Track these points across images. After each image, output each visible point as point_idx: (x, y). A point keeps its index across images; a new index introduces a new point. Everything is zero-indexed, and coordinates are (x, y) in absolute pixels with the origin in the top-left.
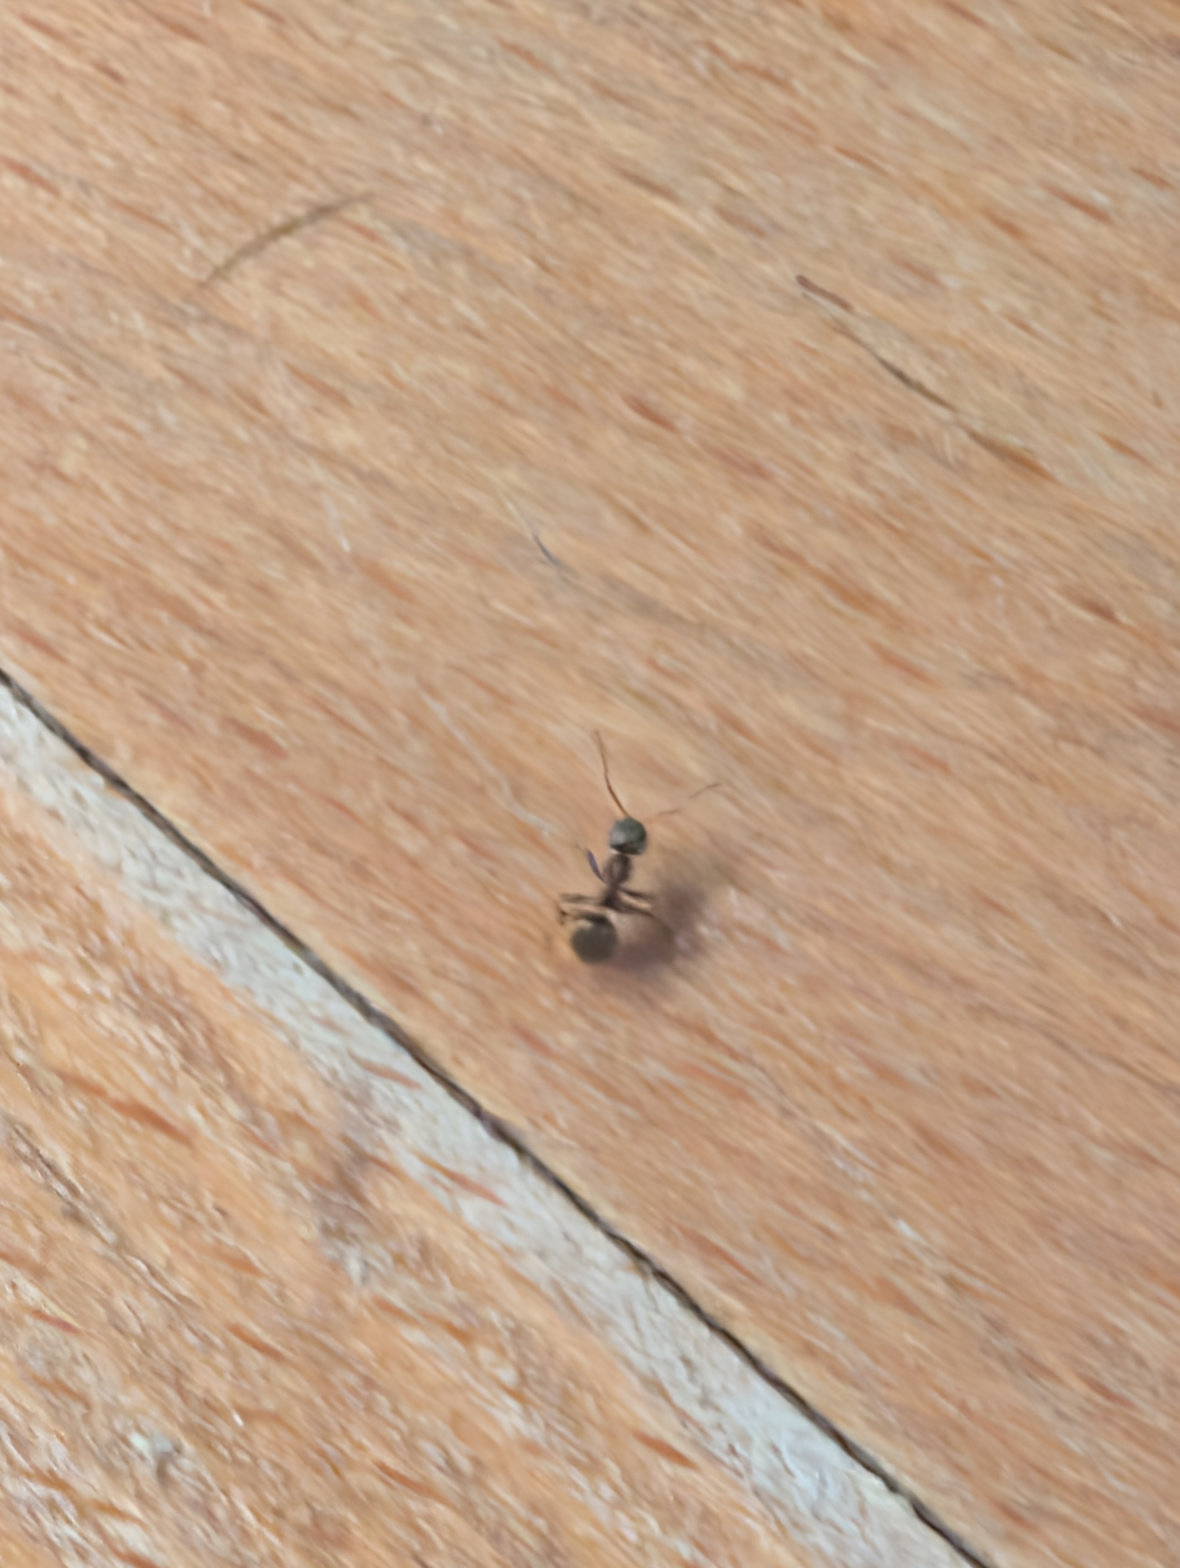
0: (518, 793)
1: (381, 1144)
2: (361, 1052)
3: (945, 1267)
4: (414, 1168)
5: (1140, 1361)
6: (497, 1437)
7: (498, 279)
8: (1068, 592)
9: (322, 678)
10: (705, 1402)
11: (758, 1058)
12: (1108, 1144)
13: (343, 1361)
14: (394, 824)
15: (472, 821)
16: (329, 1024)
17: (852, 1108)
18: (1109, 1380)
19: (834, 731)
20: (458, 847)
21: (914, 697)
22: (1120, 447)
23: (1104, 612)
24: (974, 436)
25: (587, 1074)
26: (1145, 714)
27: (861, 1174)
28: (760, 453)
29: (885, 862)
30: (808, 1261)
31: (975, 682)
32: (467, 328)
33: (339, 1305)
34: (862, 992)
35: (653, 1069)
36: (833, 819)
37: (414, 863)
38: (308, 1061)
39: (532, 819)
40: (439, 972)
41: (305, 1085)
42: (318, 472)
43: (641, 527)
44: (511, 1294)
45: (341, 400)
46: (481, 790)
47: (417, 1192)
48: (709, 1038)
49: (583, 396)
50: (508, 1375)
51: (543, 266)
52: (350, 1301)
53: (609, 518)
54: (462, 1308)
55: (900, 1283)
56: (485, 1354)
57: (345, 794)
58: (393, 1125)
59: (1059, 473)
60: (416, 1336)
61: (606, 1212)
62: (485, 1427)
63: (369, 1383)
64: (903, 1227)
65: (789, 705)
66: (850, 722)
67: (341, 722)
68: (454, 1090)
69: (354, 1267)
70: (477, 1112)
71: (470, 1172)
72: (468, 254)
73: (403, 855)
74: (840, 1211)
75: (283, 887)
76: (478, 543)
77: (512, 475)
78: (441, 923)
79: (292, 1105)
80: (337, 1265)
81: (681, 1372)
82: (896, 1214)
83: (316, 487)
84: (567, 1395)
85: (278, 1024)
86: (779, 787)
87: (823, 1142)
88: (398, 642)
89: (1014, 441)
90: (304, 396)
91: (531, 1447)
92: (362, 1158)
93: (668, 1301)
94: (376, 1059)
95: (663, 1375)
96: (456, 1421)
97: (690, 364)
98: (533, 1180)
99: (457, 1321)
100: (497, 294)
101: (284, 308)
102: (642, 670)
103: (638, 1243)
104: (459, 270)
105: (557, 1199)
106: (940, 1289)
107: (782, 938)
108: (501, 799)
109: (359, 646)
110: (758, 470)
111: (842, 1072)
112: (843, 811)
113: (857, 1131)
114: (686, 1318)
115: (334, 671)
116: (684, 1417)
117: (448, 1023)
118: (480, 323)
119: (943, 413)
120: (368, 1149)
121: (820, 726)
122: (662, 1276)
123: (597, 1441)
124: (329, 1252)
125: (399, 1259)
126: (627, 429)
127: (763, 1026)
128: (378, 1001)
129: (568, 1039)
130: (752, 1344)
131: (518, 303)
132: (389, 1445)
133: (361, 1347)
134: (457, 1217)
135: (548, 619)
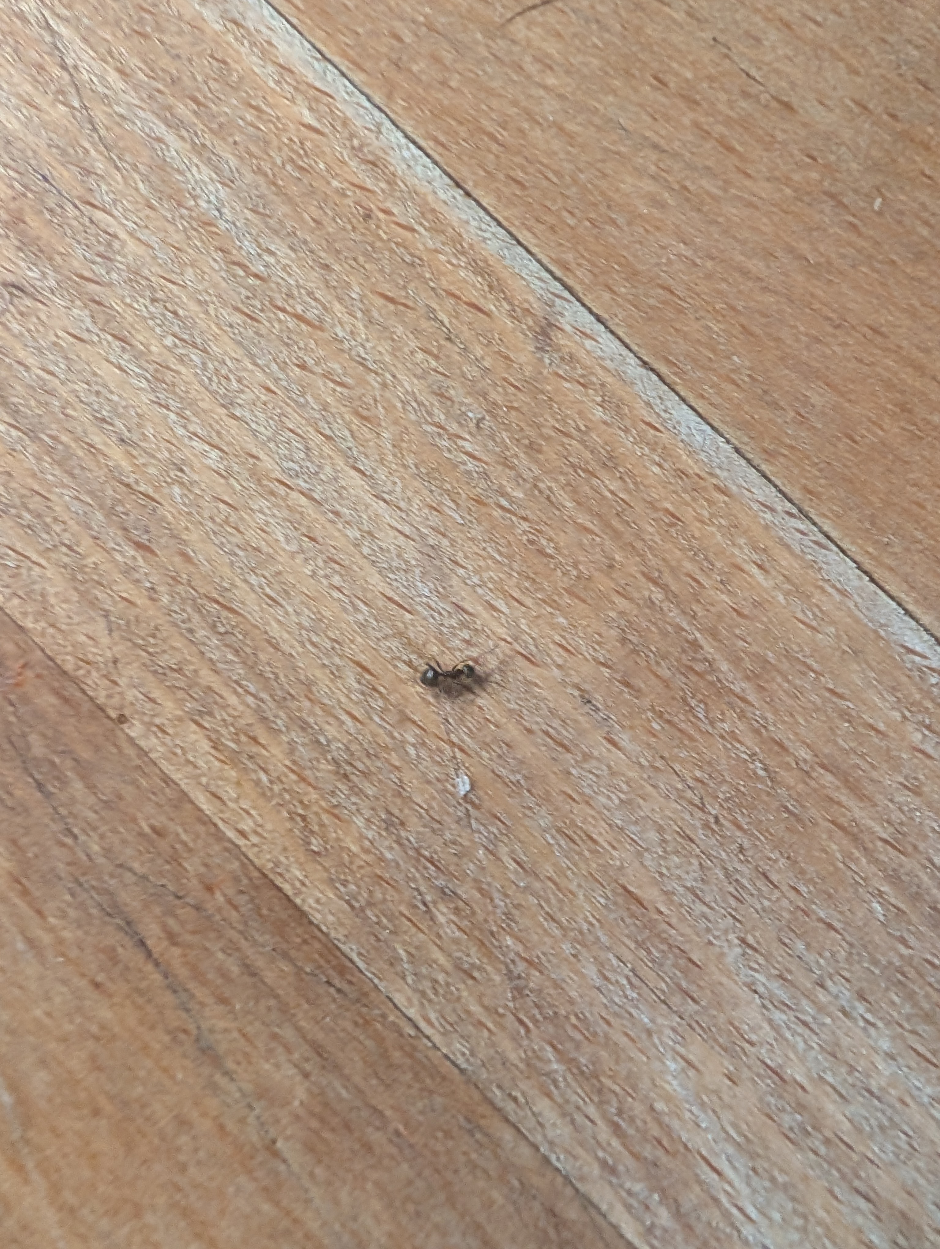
0: (609, 207)
1: (558, 321)
2: (552, 290)
3: (749, 372)
4: (568, 328)
5: (813, 406)
6: (593, 419)
7: (608, 31)
8: (801, 150)
9: (541, 163)
10: (665, 411)
11: (689, 300)
12: (807, 335)
13: (542, 392)
14: (565, 214)
15: (592, 215)
16: (540, 279)
17: (720, 318)
18: (802, 412)
19: (719, 193)
20: (587, 224)
21: (748, 183)
22: (821, 103)
23: (814, 159)
24: (772, 97)
25: (629, 301)
26: (825, 193)
27: (722, 340)
28: (698, 97)
29: (734, 237)
30: (702, 367)
31: (768, 180)
32: (595, 46)
33: (541, 373)
34: (724, 280)
35: (652, 301)
36: (717, 222)
37: (572, 228)
38: (533, 291)
39: (614, 216)
40: (579, 265)
41: (531, 299)
42: (542, 92)
43: (655, 119)
44: (600, 371)
45: (551, 68)
46: (595, 205)
47: (569, 337)
48: (672, 292)
49: (637, 73)
50: (599, 399)
51: (623, 26)
52: (545, 372)
53: (645, 117)
54: (583, 376)
55: (733, 376)
56: (591, 392)
57: (548, 203)
58: (562, 315)
59: (801, 111)
60: (567, 385)
61: (635, 348)
62: (590, 416)
63: (550, 399)
64: (735, 358)
65: (704, 182)
66: (725, 191)
67: (547, 178)
68: (584, 305)
69: (547, 361)
70: (591, 312)
71: (588, 332)
72: (598, 22)
73: (569, 225)
74: (714, 351)
75: (525, 232)
76: (597, 121)
77: (611, 98)
78: (580, 248)
79: (526, 306)
80: (541, 360)
81: (658, 401)
82: (734, 354)
83: (542, 98)
84: (618, 406)
85: (522, 278)
86: (699, 210)
87: (708, 328)
88: (568, 153)
89: (785, 99)
90: (538, 66)
91: (605, 423)
92: (550, 325)
93: (654, 378)
94: (557, 292)
95: (652, 400)
96: (580, 413)
97: (675, 65)
98: (609, 335)
99: (582, 380)
100: (607, 36)
101: (531, 35)
102: (653, 168)
103: (646, 359)
104: (594, 27)
105: (617, 342)
106: (747, 379)
107: (698, 261)
108: (603, 209)
109: (555, 153)
110: (697, 103)
111: (717, 307)
112: (720, 219)
113: (722, 327)
114: (660, 383)
115: (545, 161)
116: (658, 415)
117: (582, 282)
118: (600, 45)
119: (761, 88)
120: (553, 322)
121: (715, 191)
122: (653, 370)
123: (628, 423)
124: (538, 355)
125: (562, 359)
126: (651, 85)
127: (690, 289)
128: (558, 273)
129: (623, 290)
130: (682, 393)
131: (615, 39)
132: (557, 420)
133: (549, 388)
134: (583, 346)
135: (623, 149)
